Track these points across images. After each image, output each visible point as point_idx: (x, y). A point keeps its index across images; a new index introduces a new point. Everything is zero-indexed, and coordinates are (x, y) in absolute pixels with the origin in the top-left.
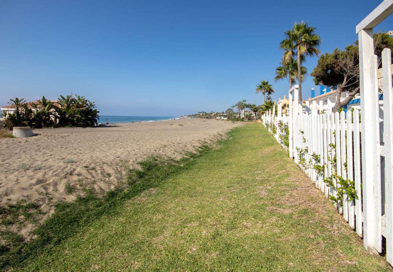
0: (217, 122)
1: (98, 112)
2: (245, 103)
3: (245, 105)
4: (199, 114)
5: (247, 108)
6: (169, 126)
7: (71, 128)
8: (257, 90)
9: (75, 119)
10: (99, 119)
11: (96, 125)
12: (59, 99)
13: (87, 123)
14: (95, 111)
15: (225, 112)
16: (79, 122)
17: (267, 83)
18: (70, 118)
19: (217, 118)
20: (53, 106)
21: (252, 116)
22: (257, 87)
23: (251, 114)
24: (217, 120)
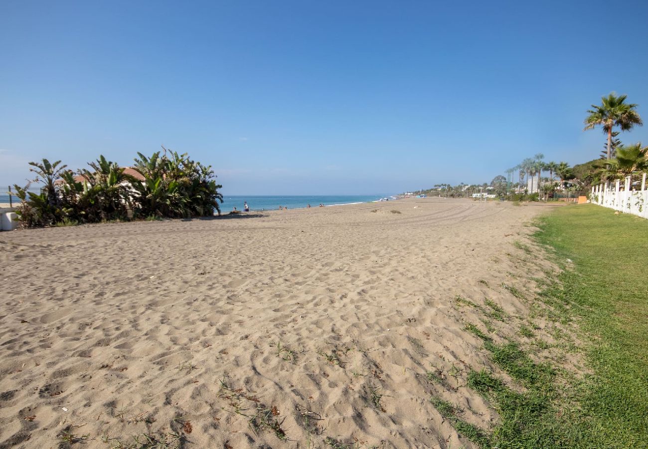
0: (477, 204)
1: (220, 187)
2: (542, 160)
3: (542, 165)
4: (436, 190)
5: (546, 172)
6: (369, 215)
7: (157, 221)
8: (590, 121)
9: (168, 202)
10: (222, 201)
11: (216, 213)
12: (136, 160)
13: (194, 209)
14: (213, 184)
15: (489, 184)
16: (178, 209)
17: (621, 100)
18: (158, 200)
19: (474, 195)
20: (125, 175)
21: (557, 190)
22: (589, 115)
23: (556, 185)
24: (476, 199)
